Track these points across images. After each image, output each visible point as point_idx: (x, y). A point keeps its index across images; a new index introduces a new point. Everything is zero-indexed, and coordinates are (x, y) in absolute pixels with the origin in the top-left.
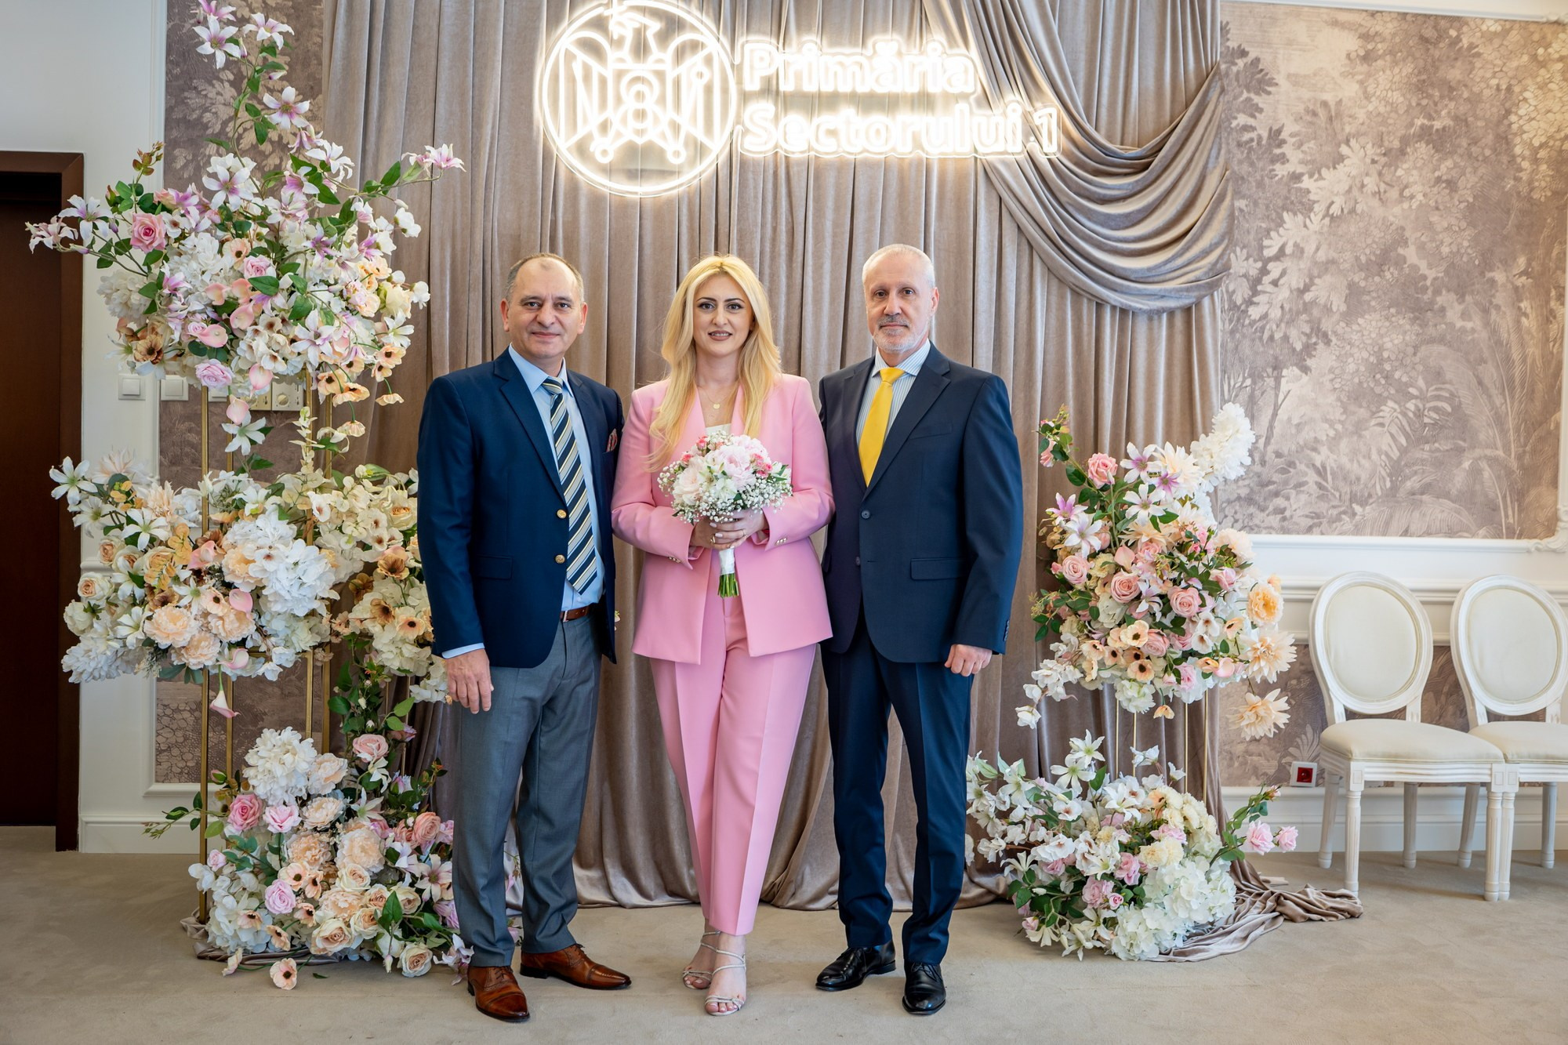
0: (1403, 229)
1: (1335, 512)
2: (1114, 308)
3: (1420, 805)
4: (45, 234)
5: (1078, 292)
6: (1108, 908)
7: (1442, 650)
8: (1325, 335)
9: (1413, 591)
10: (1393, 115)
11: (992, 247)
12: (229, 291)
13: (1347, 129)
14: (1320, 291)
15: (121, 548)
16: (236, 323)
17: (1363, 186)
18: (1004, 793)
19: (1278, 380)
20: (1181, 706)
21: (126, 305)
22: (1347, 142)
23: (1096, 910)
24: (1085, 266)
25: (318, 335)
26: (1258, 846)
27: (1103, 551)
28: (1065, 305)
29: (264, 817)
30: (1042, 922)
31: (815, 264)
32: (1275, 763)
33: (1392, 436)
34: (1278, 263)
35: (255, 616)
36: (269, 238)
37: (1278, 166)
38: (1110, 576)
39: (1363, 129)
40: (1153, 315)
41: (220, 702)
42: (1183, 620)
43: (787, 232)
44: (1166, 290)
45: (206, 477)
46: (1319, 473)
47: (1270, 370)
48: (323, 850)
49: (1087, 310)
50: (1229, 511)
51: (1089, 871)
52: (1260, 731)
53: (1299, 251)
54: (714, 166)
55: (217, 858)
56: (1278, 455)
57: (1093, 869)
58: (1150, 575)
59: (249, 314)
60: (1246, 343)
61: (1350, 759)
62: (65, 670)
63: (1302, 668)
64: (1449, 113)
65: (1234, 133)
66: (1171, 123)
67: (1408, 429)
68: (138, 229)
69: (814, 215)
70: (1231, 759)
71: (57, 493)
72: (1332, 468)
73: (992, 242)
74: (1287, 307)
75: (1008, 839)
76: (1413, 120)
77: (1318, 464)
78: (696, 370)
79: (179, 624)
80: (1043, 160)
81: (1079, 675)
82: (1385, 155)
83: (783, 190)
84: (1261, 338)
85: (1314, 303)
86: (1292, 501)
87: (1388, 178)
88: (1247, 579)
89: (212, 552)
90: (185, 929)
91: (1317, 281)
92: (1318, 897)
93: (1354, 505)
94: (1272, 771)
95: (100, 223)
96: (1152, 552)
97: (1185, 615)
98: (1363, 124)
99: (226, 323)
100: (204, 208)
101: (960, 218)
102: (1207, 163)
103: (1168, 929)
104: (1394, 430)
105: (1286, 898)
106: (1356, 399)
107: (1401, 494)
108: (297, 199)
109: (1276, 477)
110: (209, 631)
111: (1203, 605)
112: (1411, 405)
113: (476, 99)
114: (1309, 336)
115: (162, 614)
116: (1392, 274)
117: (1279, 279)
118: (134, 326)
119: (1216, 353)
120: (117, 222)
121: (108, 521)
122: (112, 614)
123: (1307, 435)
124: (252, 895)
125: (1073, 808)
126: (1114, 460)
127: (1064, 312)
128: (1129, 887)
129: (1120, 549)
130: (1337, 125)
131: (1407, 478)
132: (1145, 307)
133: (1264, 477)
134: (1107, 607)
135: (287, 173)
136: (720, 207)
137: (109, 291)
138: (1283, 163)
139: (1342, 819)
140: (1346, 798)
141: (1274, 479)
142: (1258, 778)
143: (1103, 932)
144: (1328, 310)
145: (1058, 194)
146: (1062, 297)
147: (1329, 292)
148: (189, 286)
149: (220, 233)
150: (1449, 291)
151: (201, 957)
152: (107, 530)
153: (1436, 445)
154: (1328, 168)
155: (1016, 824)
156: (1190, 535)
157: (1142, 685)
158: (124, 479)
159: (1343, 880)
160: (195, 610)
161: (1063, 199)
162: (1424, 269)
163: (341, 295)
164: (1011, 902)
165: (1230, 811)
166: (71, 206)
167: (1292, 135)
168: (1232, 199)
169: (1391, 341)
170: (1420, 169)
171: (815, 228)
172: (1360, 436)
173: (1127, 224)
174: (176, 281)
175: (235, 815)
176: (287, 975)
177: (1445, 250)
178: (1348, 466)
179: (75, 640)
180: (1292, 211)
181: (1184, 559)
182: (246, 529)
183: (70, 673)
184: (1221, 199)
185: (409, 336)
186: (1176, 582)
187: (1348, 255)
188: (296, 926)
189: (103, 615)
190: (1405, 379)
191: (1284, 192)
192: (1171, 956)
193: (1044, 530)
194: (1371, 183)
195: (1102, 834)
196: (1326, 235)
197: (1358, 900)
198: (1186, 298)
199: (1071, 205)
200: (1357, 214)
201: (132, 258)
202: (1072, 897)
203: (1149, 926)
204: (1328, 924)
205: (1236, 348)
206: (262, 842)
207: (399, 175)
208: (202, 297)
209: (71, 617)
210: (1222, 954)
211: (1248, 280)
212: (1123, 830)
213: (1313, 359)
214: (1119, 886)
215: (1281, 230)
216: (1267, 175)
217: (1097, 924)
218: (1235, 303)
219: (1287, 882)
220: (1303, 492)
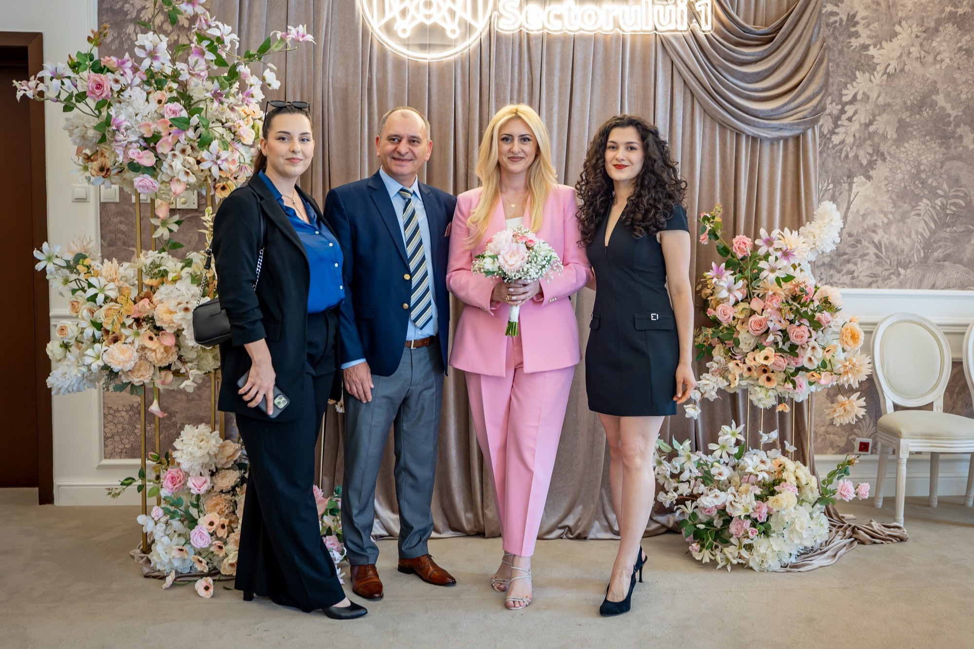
0: (935, 82)
1: (887, 273)
2: (748, 136)
3: (941, 467)
4: (26, 88)
5: (724, 126)
6: (748, 537)
7: (958, 365)
8: (883, 154)
9: (939, 325)
10: (931, 4)
11: (666, 95)
12: (155, 127)
13: (900, 14)
14: (879, 125)
15: (84, 304)
16: (160, 150)
17: (910, 53)
18: (677, 462)
19: (850, 185)
21: (83, 137)
22: (900, 23)
23: (739, 539)
24: (727, 107)
25: (218, 158)
26: (845, 496)
27: (742, 301)
28: (715, 135)
29: (188, 484)
30: (703, 546)
31: (547, 108)
32: (845, 439)
33: (925, 222)
34: (852, 106)
35: (177, 349)
36: (179, 90)
37: (853, 40)
38: (747, 318)
39: (911, 14)
40: (773, 141)
41: (155, 407)
42: (797, 346)
43: (528, 85)
44: (783, 124)
45: (140, 255)
46: (876, 247)
47: (845, 178)
48: (227, 505)
49: (730, 138)
51: (735, 514)
52: (846, 420)
53: (866, 97)
55: (157, 512)
56: (851, 235)
57: (737, 512)
58: (775, 317)
59: (169, 144)
60: (830, 160)
61: (899, 437)
62: (49, 387)
64: (968, 3)
66: (787, 10)
67: (936, 217)
68: (92, 85)
69: (546, 73)
70: (816, 436)
71: (39, 267)
72: (885, 244)
73: (667, 91)
74: (857, 135)
75: (679, 492)
76: (944, 7)
77: (876, 241)
78: (500, 183)
79: (127, 355)
80: (701, 35)
81: (726, 384)
82: (924, 32)
83: (526, 58)
84: (840, 157)
85: (875, 132)
86: (859, 265)
87: (926, 48)
88: (839, 319)
89: (148, 307)
90: (133, 557)
91: (878, 118)
92: (879, 528)
93: (899, 269)
94: (842, 445)
95: (66, 81)
96: (776, 302)
97: (798, 343)
98: (910, 11)
99: (154, 149)
100: (135, 70)
101: (645, 76)
102: (811, 37)
103: (787, 551)
104: (927, 218)
105: (858, 529)
106: (902, 198)
107: (931, 261)
108: (202, 62)
109: (849, 250)
110: (146, 359)
111: (810, 337)
112: (938, 202)
114: (871, 155)
115: (115, 348)
116: (928, 113)
117: (852, 116)
118: (88, 152)
119: (815, 167)
120: (76, 80)
121: (74, 285)
122: (80, 349)
123: (870, 221)
124: (180, 535)
125: (723, 472)
126: (751, 240)
127: (714, 139)
128: (761, 524)
129: (754, 300)
130: (893, 11)
131: (935, 250)
132: (769, 136)
133: (842, 249)
134: (745, 338)
135: (193, 45)
136: (484, 68)
137: (71, 128)
138: (857, 38)
139: (894, 476)
140: (897, 462)
141: (847, 251)
142: (833, 449)
143: (744, 553)
144: (884, 137)
145: (711, 59)
146: (713, 129)
147: (885, 125)
148: (129, 124)
149: (146, 87)
150: (965, 124)
151: (146, 576)
152: (74, 291)
153: (955, 228)
154: (887, 41)
155: (684, 482)
156: (802, 290)
158: (85, 257)
159: (893, 516)
160: (136, 345)
161: (715, 62)
162: (949, 108)
163: (230, 129)
164: (680, 533)
166: (44, 69)
167: (863, 18)
168: (828, 62)
169: (926, 158)
170: (948, 41)
171: (547, 82)
172: (904, 222)
173: (757, 79)
174: (120, 121)
175: (166, 482)
176: (207, 588)
177: (963, 97)
178: (896, 242)
179: (54, 367)
180: (862, 70)
181: (798, 306)
182: (169, 290)
183: (52, 389)
184: (821, 62)
187: (899, 101)
188: (210, 556)
189: (73, 349)
190: (934, 184)
191: (857, 57)
192: (788, 569)
193: (700, 286)
194: (915, 51)
195: (742, 488)
196: (884, 87)
197: (905, 530)
198: (797, 129)
199: (719, 66)
200: (905, 73)
201: (87, 104)
202: (721, 530)
203: (775, 549)
204: (886, 546)
205: (823, 163)
206: (186, 500)
207: (270, 47)
208: (136, 132)
209: (52, 351)
210: (821, 567)
211: (832, 117)
212: (756, 486)
213: (874, 171)
214: (755, 523)
215: (854, 83)
216: (846, 46)
217: (740, 548)
218: (823, 133)
219: (855, 518)
220: (866, 260)
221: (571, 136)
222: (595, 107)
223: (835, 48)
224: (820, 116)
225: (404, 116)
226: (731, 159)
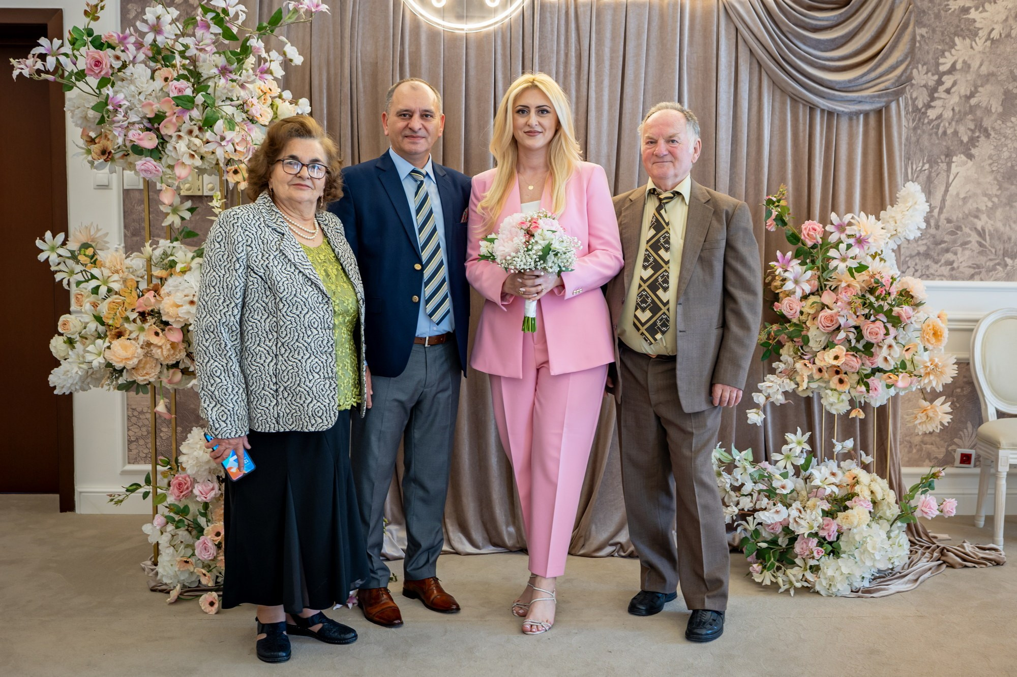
1: (991, 264)
2: (823, 111)
4: (24, 67)
5: (796, 100)
6: (813, 558)
8: (986, 130)
11: (730, 66)
12: (157, 107)
14: (982, 98)
15: (88, 297)
16: (163, 131)
18: (737, 473)
19: (949, 165)
20: (872, 409)
21: (86, 118)
23: (804, 560)
24: (798, 78)
25: (223, 138)
26: (926, 513)
27: (813, 294)
28: (786, 109)
29: (194, 491)
30: (764, 567)
31: (597, 81)
32: (944, 450)
34: (951, 76)
35: (185, 345)
36: (189, 67)
38: (818, 312)
40: (852, 116)
41: (161, 408)
42: (872, 345)
43: (576, 57)
44: (862, 97)
45: (147, 245)
46: (979, 234)
47: (943, 157)
49: (803, 114)
50: (911, 263)
51: (799, 531)
52: (929, 428)
53: (967, 66)
54: (521, 7)
55: (160, 520)
56: (949, 221)
57: (802, 530)
58: (847, 312)
59: (174, 124)
60: (926, 137)
61: (998, 448)
62: (51, 385)
63: (965, 380)
68: (91, 62)
69: (596, 44)
70: (911, 447)
71: (42, 257)
72: (989, 231)
73: (730, 62)
74: (957, 109)
75: (740, 507)
77: (979, 228)
78: (517, 162)
79: (130, 351)
81: (794, 386)
83: (573, 25)
84: (937, 133)
85: (977, 106)
86: (959, 255)
88: (921, 314)
89: (153, 300)
90: (143, 569)
91: (980, 89)
92: (972, 550)
93: (1006, 259)
94: (941, 456)
96: (849, 294)
97: (873, 341)
99: (157, 131)
100: (139, 46)
101: (706, 45)
103: (858, 574)
105: (948, 551)
106: (1009, 179)
108: (208, 36)
109: (947, 238)
110: (152, 356)
111: (887, 334)
114: (973, 131)
115: (116, 343)
117: (951, 88)
118: (93, 135)
119: (900, 144)
120: (76, 57)
121: (80, 277)
122: (84, 344)
123: (971, 206)
124: (186, 546)
125: (788, 485)
126: (821, 225)
127: (785, 114)
128: (830, 543)
129: (825, 292)
132: (846, 110)
133: (937, 238)
134: (815, 335)
135: (198, 18)
136: (526, 39)
137: (72, 109)
139: (993, 491)
140: (995, 476)
141: (945, 239)
142: (930, 461)
143: (810, 576)
144: (988, 111)
145: (781, 25)
146: (783, 104)
147: (989, 97)
148: (128, 104)
149: (152, 64)
151: (153, 590)
152: (80, 283)
154: (990, 3)
155: (746, 496)
156: (877, 282)
157: (840, 393)
158: (91, 246)
159: (992, 537)
160: (141, 341)
161: (784, 29)
163: (242, 108)
164: (742, 552)
165: (908, 485)
166: (39, 45)
168: (914, 27)
171: (597, 54)
172: (1012, 207)
173: (833, 47)
174: (118, 100)
175: (174, 489)
176: (212, 604)
178: (1002, 229)
179: (57, 364)
180: (961, 36)
181: (873, 299)
182: (178, 282)
183: (55, 388)
184: (906, 25)
186: (867, 317)
187: (1004, 70)
189: (78, 345)
191: (956, 22)
192: (860, 594)
193: (770, 278)
195: (810, 503)
196: (988, 54)
197: (1003, 553)
198: (878, 102)
199: (790, 33)
200: (1012, 38)
201: (87, 83)
202: (787, 549)
203: (844, 572)
204: (979, 570)
205: (918, 141)
206: (194, 508)
207: (281, 19)
208: (139, 112)
209: (55, 347)
210: (898, 592)
211: (927, 89)
212: (825, 501)
213: (976, 148)
214: (822, 542)
215: (953, 51)
216: (943, 9)
217: (805, 570)
218: (917, 107)
219: (950, 538)
220: (967, 249)
221: (624, 112)
222: (650, 80)
223: (930, 12)
224: (905, 87)
225: (414, 88)
226: (804, 137)
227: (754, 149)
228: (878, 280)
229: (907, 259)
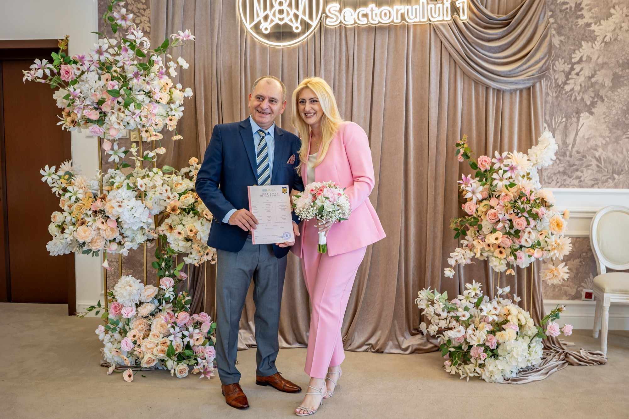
1: (605, 178)
2: (494, 89)
4: (29, 75)
5: (477, 82)
6: (481, 359)
8: (601, 97)
11: (437, 63)
12: (99, 96)
14: (599, 77)
15: (68, 202)
16: (104, 110)
17: (621, 27)
19: (578, 119)
22: (614, 7)
23: (476, 360)
24: (479, 70)
25: (134, 114)
26: (553, 334)
27: (484, 200)
28: (472, 88)
29: (122, 312)
30: (452, 363)
31: (358, 74)
32: (575, 290)
34: (579, 65)
35: (119, 229)
37: (580, 20)
38: (487, 210)
40: (512, 92)
41: (106, 264)
42: (520, 231)
43: (346, 60)
44: (517, 80)
46: (597, 160)
47: (574, 114)
48: (146, 325)
49: (482, 91)
50: (555, 178)
51: (472, 343)
52: (556, 281)
53: (589, 59)
54: (314, 33)
55: (100, 328)
56: (578, 152)
57: (474, 342)
59: (110, 106)
60: (563, 102)
61: (604, 292)
62: (48, 250)
63: (588, 248)
65: (559, 6)
66: (520, 3)
68: (63, 72)
69: (357, 52)
70: (554, 288)
71: (43, 179)
72: (604, 158)
73: (438, 61)
74: (583, 85)
75: (439, 326)
77: (597, 156)
79: (87, 233)
80: (460, 23)
81: (473, 254)
83: (344, 41)
84: (570, 100)
85: (596, 83)
86: (585, 173)
88: (551, 212)
89: (101, 204)
91: (598, 72)
92: (585, 355)
93: (614, 175)
94: (573, 293)
96: (506, 200)
97: (519, 229)
99: (100, 109)
101: (423, 51)
102: (538, 20)
103: (508, 369)
105: (570, 355)
106: (616, 126)
108: (127, 55)
109: (577, 163)
110: (100, 235)
113: (212, 8)
114: (593, 98)
115: (81, 229)
117: (579, 72)
119: (542, 108)
123: (592, 143)
125: (466, 315)
126: (490, 159)
127: (471, 92)
129: (492, 199)
132: (508, 88)
133: (571, 163)
135: (122, 46)
136: (316, 50)
138: (582, 19)
141: (576, 163)
142: (566, 296)
143: (478, 370)
144: (603, 86)
145: (468, 38)
146: (470, 85)
147: (603, 77)
149: (99, 71)
151: (102, 366)
154: (604, 20)
155: (443, 319)
156: (522, 193)
159: (598, 346)
160: (94, 227)
161: (470, 40)
164: (442, 351)
165: (547, 312)
166: (35, 63)
167: (586, 5)
171: (358, 58)
172: (618, 143)
173: (500, 50)
174: (76, 93)
175: (111, 310)
176: (130, 376)
178: (612, 157)
180: (586, 40)
181: (520, 204)
182: (115, 194)
183: (50, 252)
184: (545, 37)
185: (182, 111)
186: (516, 214)
187: (613, 60)
191: (582, 32)
192: (510, 381)
194: (625, 26)
195: (481, 325)
196: (603, 51)
197: (605, 356)
198: (528, 83)
199: (473, 43)
200: (618, 41)
202: (467, 352)
203: (499, 368)
204: (588, 367)
205: (559, 104)
207: (168, 44)
208: (91, 99)
209: (51, 229)
210: (534, 381)
211: (564, 73)
212: (490, 324)
213: (595, 108)
214: (487, 349)
215: (581, 50)
216: (574, 25)
217: (476, 366)
218: (558, 84)
219: (575, 345)
220: (590, 169)
221: (374, 92)
222: (390, 73)
223: (566, 27)
224: (545, 74)
226: (483, 105)
227: (451, 112)
228: (523, 192)
229: (552, 175)
